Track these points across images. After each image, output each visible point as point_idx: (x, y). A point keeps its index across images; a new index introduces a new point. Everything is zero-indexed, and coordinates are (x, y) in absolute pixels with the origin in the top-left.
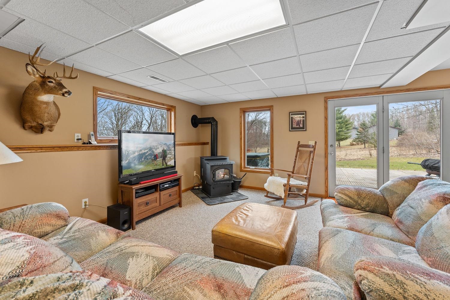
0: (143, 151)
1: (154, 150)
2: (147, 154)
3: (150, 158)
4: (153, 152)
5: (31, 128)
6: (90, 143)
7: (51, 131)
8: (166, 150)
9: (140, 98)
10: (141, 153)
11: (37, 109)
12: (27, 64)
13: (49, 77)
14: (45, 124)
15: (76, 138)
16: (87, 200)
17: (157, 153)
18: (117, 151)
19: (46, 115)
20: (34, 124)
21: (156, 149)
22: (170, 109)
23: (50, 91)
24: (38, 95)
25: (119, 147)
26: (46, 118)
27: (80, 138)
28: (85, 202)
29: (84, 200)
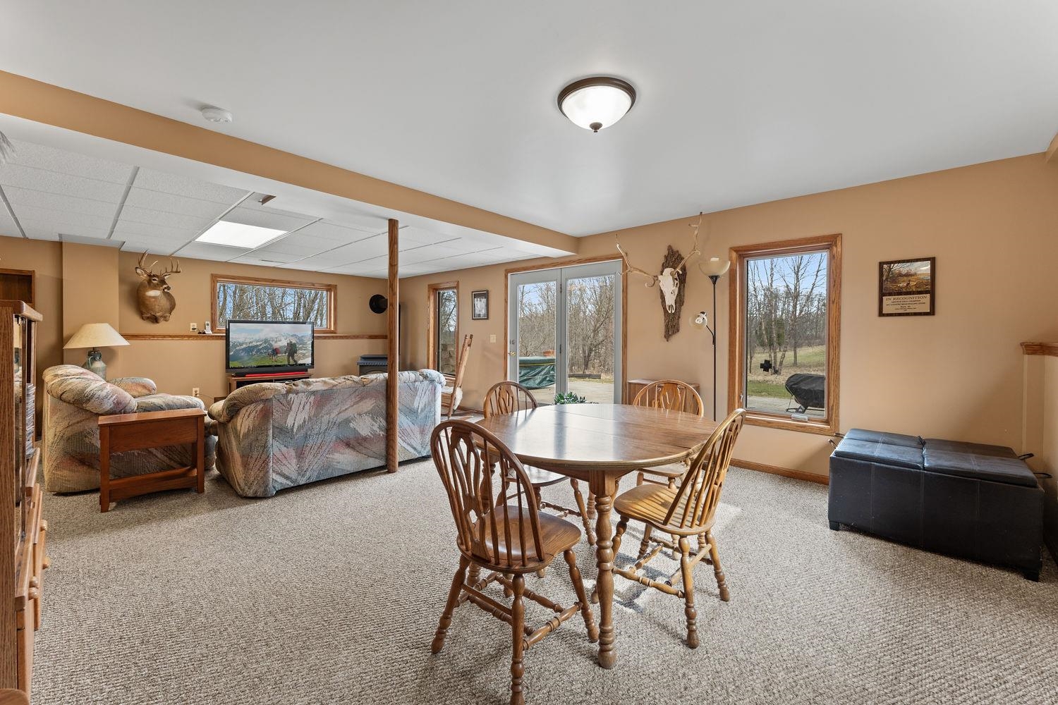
0: (255, 344)
1: (273, 343)
2: (261, 347)
3: (265, 353)
4: (271, 345)
5: (148, 318)
6: (204, 333)
7: (166, 321)
8: (295, 344)
9: (274, 280)
10: (251, 345)
11: (147, 302)
12: (137, 268)
13: (154, 276)
14: (158, 314)
15: (192, 327)
16: (198, 389)
17: (278, 347)
18: (223, 342)
19: (157, 307)
20: (149, 315)
21: (276, 342)
22: (329, 288)
23: (155, 287)
24: (147, 291)
25: (227, 338)
26: (157, 310)
27: (195, 327)
28: (196, 392)
29: (194, 389)
